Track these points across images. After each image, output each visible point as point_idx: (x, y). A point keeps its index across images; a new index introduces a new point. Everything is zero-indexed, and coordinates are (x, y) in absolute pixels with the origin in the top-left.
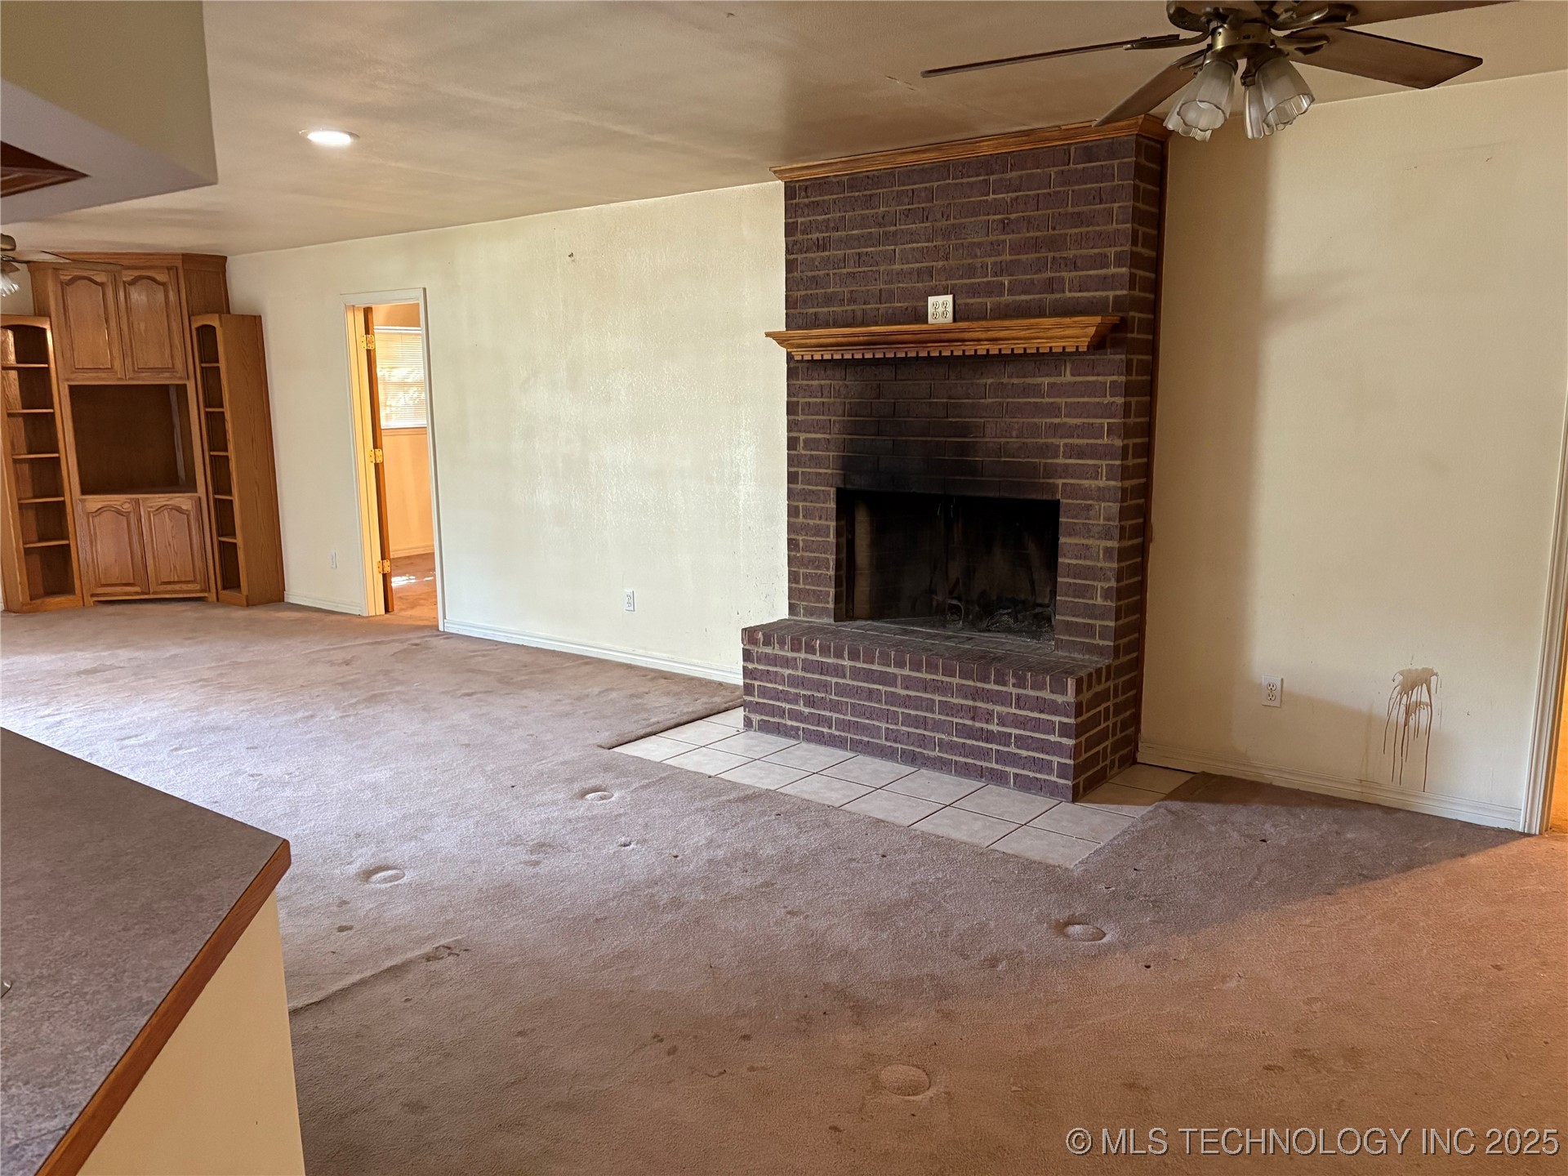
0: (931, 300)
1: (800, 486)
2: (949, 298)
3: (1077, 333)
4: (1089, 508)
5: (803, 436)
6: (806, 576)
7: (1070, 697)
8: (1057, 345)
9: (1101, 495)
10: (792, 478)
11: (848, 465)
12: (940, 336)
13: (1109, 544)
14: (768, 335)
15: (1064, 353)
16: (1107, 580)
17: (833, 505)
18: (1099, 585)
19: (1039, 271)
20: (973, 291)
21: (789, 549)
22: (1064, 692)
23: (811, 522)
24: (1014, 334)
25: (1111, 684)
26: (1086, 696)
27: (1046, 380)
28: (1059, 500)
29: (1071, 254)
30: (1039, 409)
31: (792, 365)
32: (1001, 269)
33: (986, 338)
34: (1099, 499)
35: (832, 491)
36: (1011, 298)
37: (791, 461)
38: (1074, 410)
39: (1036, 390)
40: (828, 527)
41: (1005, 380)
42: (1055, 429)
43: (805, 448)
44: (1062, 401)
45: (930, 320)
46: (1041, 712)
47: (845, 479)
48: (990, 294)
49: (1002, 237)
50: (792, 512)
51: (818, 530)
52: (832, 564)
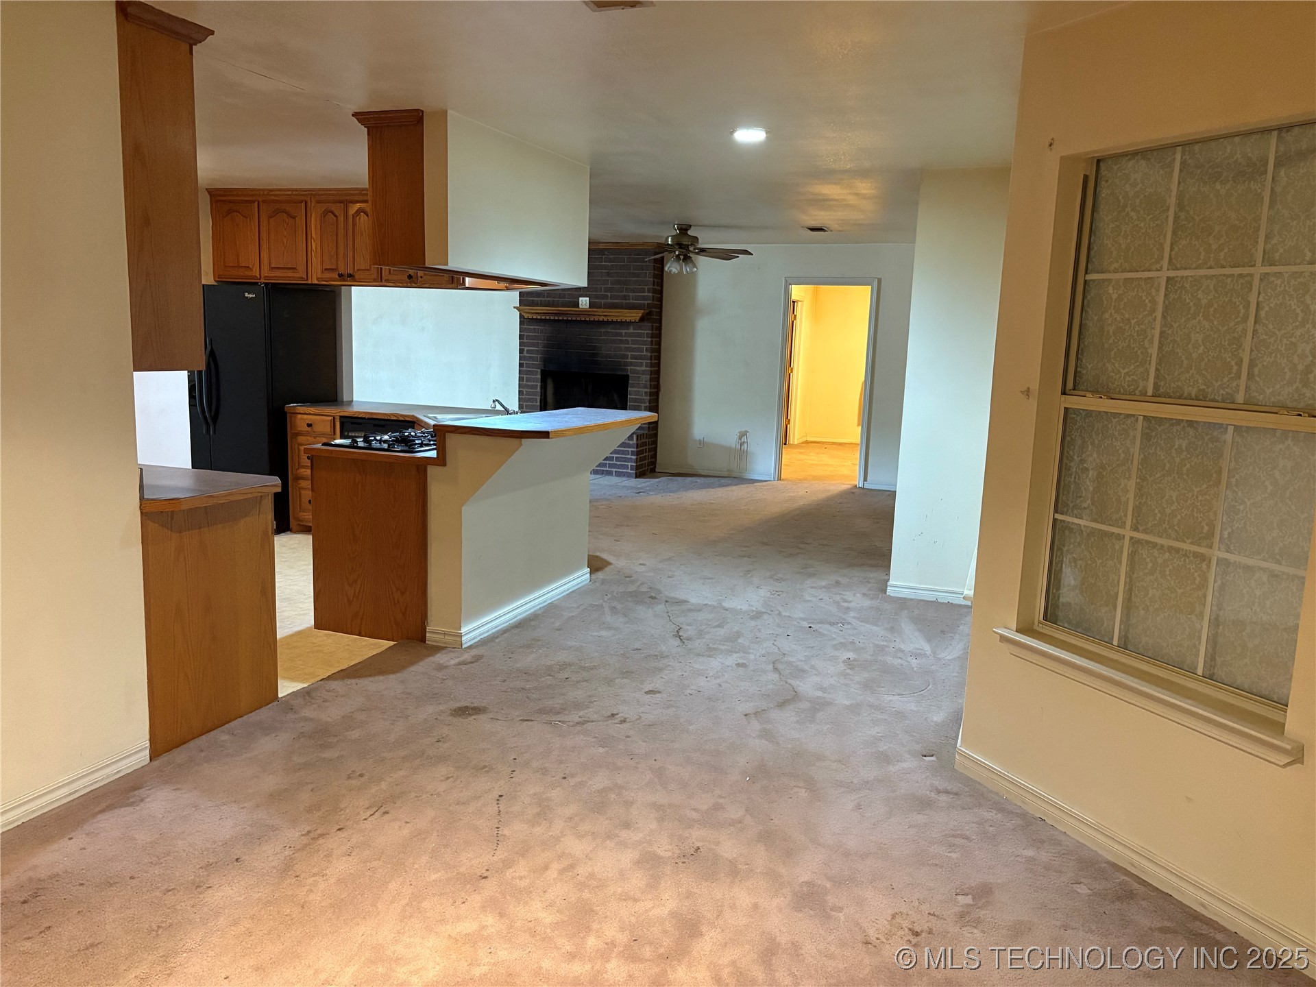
0: (581, 299)
1: (524, 369)
2: (588, 299)
3: (636, 315)
4: (639, 377)
5: (526, 349)
6: (526, 406)
7: (635, 441)
8: (628, 319)
9: (644, 373)
10: (521, 365)
11: (546, 361)
12: (584, 312)
13: (646, 390)
14: (514, 307)
15: (631, 322)
16: (645, 403)
17: (539, 376)
18: (643, 405)
19: (621, 292)
20: (597, 297)
21: (519, 395)
22: (633, 440)
23: (529, 383)
24: (613, 314)
25: (647, 440)
26: (640, 442)
27: (624, 331)
28: (628, 375)
29: (632, 287)
30: (622, 342)
31: (522, 319)
32: (607, 290)
33: (602, 315)
34: (643, 374)
35: (539, 370)
36: (612, 301)
37: (520, 358)
38: (634, 342)
39: (620, 334)
40: (537, 385)
41: (609, 330)
42: (627, 349)
43: (527, 353)
44: (630, 339)
45: (580, 306)
46: (625, 447)
47: (545, 366)
48: (603, 299)
49: (607, 278)
50: (521, 379)
51: (532, 387)
52: (538, 401)
